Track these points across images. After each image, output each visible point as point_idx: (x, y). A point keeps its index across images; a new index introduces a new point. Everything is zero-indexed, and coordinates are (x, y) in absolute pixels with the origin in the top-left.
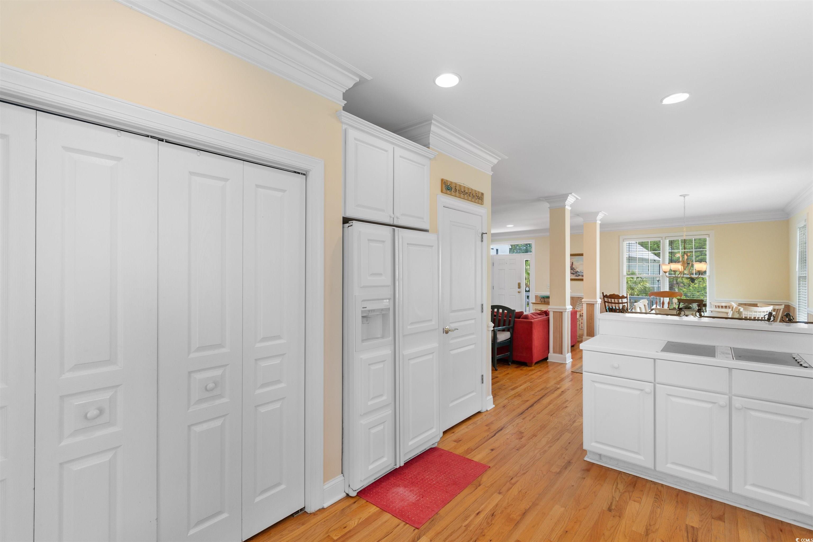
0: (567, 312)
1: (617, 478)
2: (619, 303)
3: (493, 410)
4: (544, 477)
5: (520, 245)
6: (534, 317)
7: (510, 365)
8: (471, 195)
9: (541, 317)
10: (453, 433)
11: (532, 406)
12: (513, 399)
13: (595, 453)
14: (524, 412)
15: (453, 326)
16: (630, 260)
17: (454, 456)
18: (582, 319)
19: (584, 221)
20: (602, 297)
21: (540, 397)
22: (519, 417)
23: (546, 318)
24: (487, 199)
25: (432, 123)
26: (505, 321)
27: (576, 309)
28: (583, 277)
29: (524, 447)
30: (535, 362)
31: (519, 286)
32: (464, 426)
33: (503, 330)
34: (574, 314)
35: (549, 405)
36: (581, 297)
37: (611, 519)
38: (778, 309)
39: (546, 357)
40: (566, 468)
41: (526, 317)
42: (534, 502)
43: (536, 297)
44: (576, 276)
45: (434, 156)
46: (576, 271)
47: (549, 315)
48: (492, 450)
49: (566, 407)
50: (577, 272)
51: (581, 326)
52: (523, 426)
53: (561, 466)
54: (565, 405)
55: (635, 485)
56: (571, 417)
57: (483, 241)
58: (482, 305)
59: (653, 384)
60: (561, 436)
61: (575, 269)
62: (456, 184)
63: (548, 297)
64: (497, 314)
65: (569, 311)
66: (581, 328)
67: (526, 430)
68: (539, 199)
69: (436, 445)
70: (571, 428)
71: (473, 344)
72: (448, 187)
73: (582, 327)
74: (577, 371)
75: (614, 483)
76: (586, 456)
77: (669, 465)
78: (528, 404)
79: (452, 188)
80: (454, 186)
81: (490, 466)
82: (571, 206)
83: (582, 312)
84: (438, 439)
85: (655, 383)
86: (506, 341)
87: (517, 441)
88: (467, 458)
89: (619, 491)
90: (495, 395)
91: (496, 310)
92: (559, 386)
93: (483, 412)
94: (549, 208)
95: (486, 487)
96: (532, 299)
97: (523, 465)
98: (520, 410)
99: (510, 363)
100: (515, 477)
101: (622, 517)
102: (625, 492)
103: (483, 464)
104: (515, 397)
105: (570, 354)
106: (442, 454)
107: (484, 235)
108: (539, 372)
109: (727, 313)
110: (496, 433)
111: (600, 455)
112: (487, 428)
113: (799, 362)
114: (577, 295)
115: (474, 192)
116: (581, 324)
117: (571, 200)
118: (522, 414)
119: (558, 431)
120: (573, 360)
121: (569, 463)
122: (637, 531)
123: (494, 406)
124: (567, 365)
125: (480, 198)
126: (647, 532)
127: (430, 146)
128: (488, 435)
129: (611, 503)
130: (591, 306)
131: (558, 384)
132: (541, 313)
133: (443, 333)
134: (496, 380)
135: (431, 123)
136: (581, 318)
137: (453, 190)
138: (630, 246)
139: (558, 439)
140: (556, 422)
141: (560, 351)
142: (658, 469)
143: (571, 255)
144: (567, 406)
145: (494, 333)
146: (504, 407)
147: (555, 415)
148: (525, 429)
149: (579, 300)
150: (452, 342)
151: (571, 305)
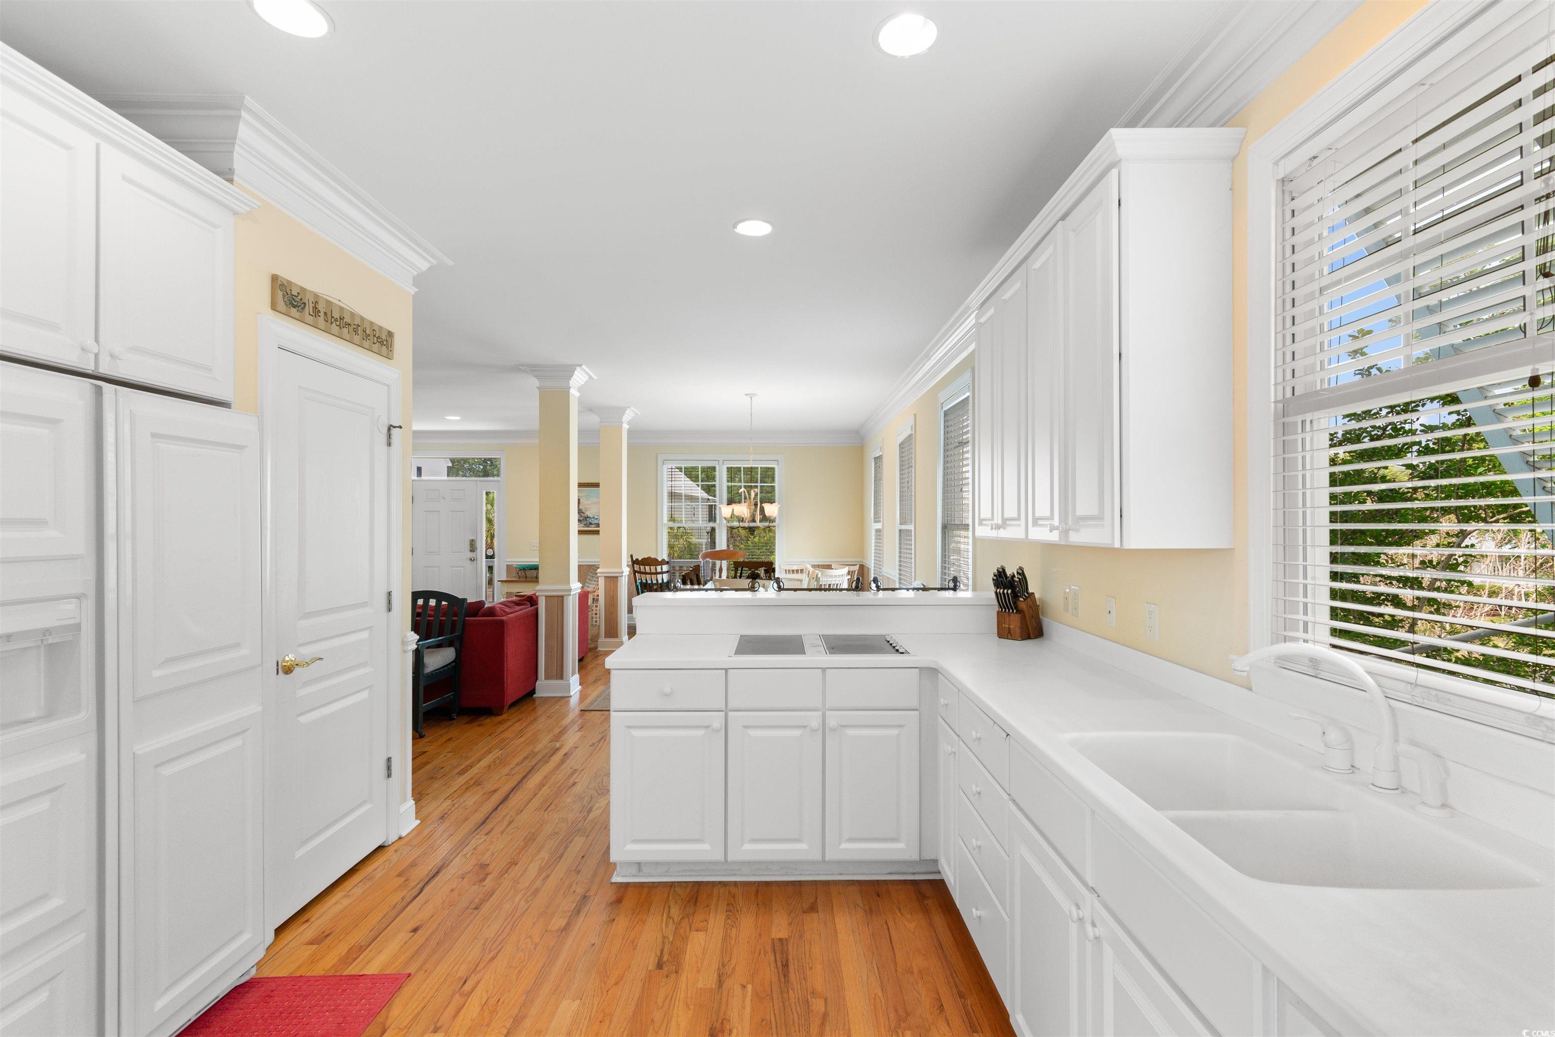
0: (571, 596)
1: (668, 897)
2: (657, 573)
3: (415, 832)
4: (535, 949)
5: (470, 461)
6: (507, 610)
7: (454, 719)
8: (360, 331)
9: (521, 610)
10: (307, 921)
11: (505, 799)
12: (462, 794)
13: (629, 864)
14: (487, 818)
15: (308, 651)
16: (673, 497)
17: (310, 982)
18: (596, 606)
19: (601, 422)
20: (631, 563)
21: (521, 776)
22: (478, 831)
23: (532, 611)
24: (403, 345)
25: (241, 119)
26: (442, 624)
27: (586, 589)
28: (599, 527)
29: (491, 896)
30: (508, 705)
31: (473, 547)
32: (338, 895)
33: (439, 646)
34: (583, 597)
35: (540, 789)
36: (594, 566)
37: (662, 984)
38: (852, 571)
39: (532, 688)
40: (579, 912)
41: (491, 612)
42: (516, 1016)
43: (509, 567)
44: (586, 525)
45: (248, 209)
46: (586, 515)
47: (537, 604)
48: (415, 930)
49: (574, 784)
50: (588, 517)
51: (594, 620)
52: (488, 850)
53: (569, 911)
54: (571, 781)
55: (696, 901)
56: (585, 802)
57: (392, 445)
58: (389, 594)
59: (724, 713)
60: (566, 847)
61: (584, 511)
62: (316, 296)
63: (536, 568)
64: (423, 610)
65: (576, 594)
66: (594, 623)
67: (495, 856)
68: (520, 368)
69: (253, 972)
70: (585, 824)
71: (366, 688)
72: (293, 299)
73: (596, 621)
74: (591, 708)
75: (664, 909)
76: (615, 872)
77: (747, 847)
78: (497, 798)
79: (305, 304)
80: (312, 299)
81: (409, 972)
82: (580, 389)
83: (596, 594)
84: (260, 954)
85: (726, 711)
86: (446, 668)
87: (475, 887)
88: (346, 976)
89: (673, 920)
90: (419, 795)
91: (420, 602)
92: (558, 745)
93: (389, 846)
94: (538, 388)
95: (400, 1029)
96: (500, 574)
97: (489, 940)
98: (479, 816)
99: (454, 716)
100: (473, 975)
101: (680, 971)
102: (683, 918)
103: (391, 974)
104: (467, 789)
105: (576, 677)
106: (272, 991)
107: (394, 432)
108: (518, 724)
109: (801, 581)
110: (424, 887)
111: (639, 864)
112: (402, 879)
113: (894, 647)
114: (589, 560)
115: (367, 325)
116: (594, 616)
117: (579, 378)
118: (483, 823)
119: (561, 837)
120: (583, 687)
121: (585, 898)
122: (705, 987)
123: (419, 822)
124: (571, 699)
125: (385, 343)
126: (720, 981)
127: (236, 178)
128: (403, 899)
129: (662, 951)
130: (613, 580)
131: (557, 741)
132: (520, 600)
133: (278, 673)
134: (422, 759)
135: (240, 116)
136: (595, 604)
137: (309, 309)
138: (673, 473)
139: (561, 857)
140: (557, 821)
141: (559, 673)
142: (730, 858)
143: (581, 485)
144: (576, 783)
145: (418, 655)
146: (442, 817)
147: (552, 807)
148: (493, 854)
149: (591, 570)
150: (302, 692)
151: (579, 581)
